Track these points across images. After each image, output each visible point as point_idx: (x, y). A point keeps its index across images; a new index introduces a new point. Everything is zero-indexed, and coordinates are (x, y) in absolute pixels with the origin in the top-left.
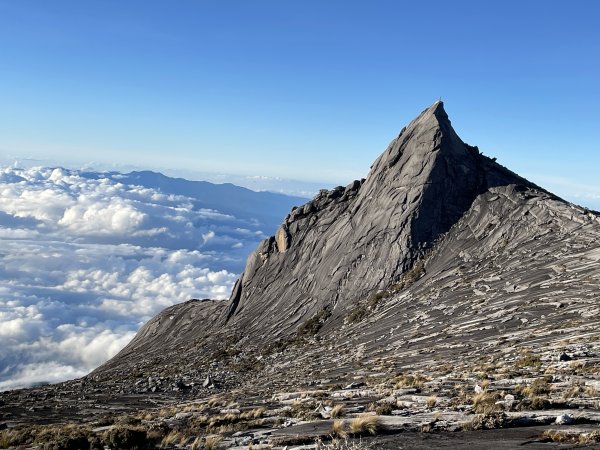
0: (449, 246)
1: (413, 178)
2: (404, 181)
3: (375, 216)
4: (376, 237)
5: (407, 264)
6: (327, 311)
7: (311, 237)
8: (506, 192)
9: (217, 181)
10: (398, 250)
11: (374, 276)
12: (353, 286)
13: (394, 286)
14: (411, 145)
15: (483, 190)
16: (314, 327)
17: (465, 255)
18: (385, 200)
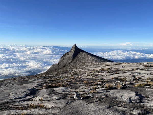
0: (76, 58)
1: (73, 52)
2: (72, 52)
3: (70, 55)
4: (70, 58)
5: (72, 60)
6: (65, 65)
7: (65, 57)
8: (81, 53)
9: (64, 46)
10: (71, 59)
11: (69, 61)
12: (68, 62)
13: (71, 62)
14: (73, 49)
15: (79, 52)
16: (64, 67)
17: (77, 59)
18: (70, 54)
